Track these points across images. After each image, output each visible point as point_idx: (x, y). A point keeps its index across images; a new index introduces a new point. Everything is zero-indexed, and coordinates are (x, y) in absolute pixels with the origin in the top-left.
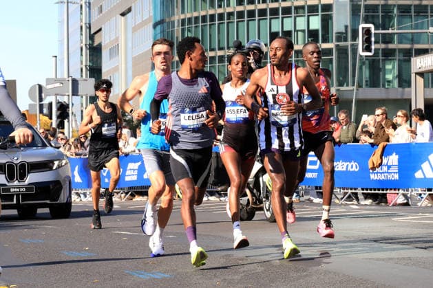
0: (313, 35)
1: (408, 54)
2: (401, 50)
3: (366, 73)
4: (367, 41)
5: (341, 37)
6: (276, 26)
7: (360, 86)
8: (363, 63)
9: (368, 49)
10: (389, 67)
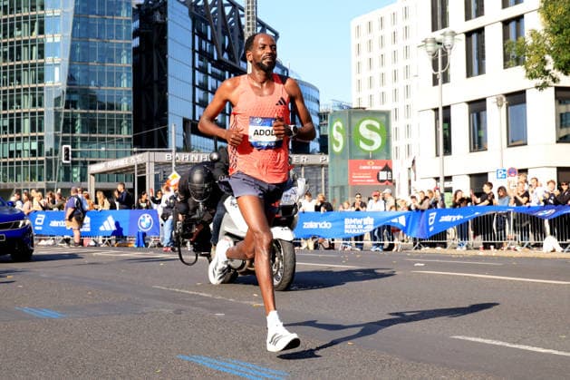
0: (33, 153)
1: (85, 163)
2: (82, 162)
3: (62, 174)
4: (67, 155)
5: (49, 154)
6: (13, 147)
7: (59, 181)
8: (60, 168)
9: (67, 159)
10: (75, 170)
